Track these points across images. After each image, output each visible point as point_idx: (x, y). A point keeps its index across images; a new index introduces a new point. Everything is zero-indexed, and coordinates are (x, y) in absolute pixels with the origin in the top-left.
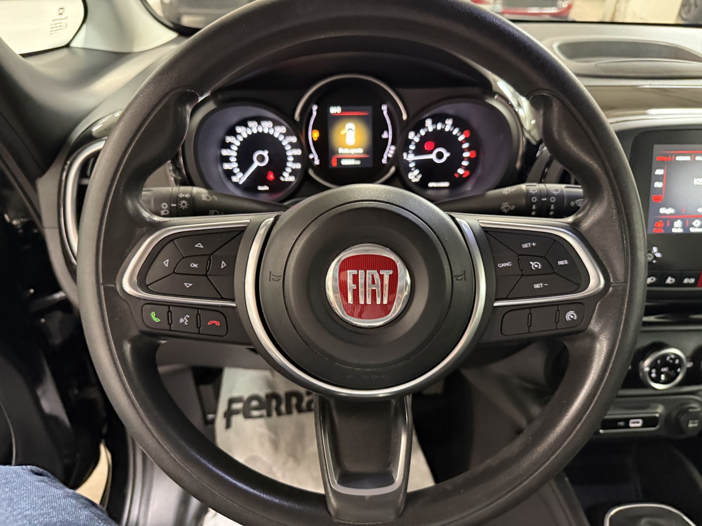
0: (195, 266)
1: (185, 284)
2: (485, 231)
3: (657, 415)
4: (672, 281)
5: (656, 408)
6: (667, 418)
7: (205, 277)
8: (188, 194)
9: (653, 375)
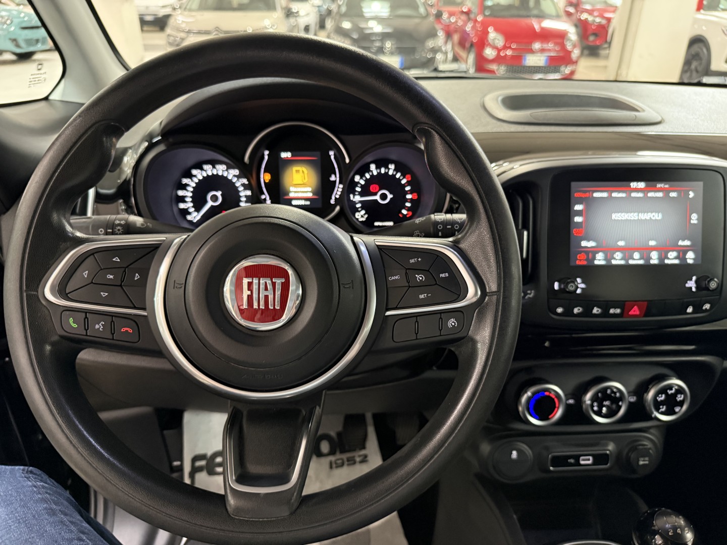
0: (111, 277)
1: (102, 293)
2: (378, 248)
3: (608, 452)
4: (598, 311)
5: (607, 445)
6: (619, 455)
7: (120, 288)
8: (124, 221)
9: (596, 408)
